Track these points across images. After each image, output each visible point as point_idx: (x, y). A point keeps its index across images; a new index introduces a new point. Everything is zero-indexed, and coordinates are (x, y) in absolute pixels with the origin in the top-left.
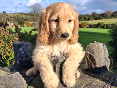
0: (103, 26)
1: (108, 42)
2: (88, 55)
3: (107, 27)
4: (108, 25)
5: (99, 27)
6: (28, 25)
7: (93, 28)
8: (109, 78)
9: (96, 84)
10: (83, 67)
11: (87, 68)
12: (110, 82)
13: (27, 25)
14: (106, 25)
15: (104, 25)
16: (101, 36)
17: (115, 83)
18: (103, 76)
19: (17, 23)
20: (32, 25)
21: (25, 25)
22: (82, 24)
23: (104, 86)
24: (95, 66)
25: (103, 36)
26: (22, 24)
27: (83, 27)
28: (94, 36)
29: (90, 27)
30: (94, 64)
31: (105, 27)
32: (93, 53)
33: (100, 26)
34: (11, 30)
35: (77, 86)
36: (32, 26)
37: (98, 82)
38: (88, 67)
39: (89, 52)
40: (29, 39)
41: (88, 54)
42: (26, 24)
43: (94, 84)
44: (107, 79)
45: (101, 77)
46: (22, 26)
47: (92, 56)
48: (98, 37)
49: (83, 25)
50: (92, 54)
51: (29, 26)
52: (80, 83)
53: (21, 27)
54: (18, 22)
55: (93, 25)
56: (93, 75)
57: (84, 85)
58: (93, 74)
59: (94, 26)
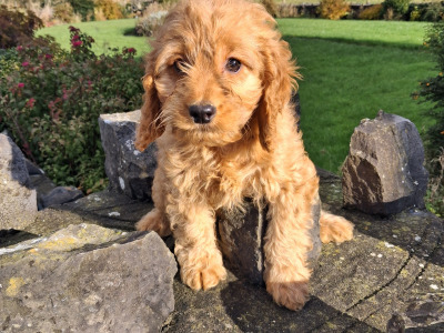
0: (406, 8)
1: (424, 84)
2: (355, 161)
3: (423, 13)
4: (426, 5)
5: (391, 13)
6: (108, 12)
7: (367, 19)
8: (424, 235)
9: (380, 256)
10: (335, 197)
11: (352, 201)
12: (424, 248)
13: (104, 11)
14: (421, 6)
15: (411, 8)
16: (397, 52)
17: (440, 252)
18: (404, 229)
19: (68, 5)
20: (123, 13)
21: (98, 12)
22: (321, 6)
23: (406, 264)
24: (377, 195)
25: (406, 53)
26: (87, 9)
27: (326, 17)
28: (369, 52)
29: (355, 17)
30: (374, 189)
31: (415, 14)
32: (373, 155)
33: (395, 12)
34: (53, 39)
35: (322, 264)
36: (126, 18)
37: (387, 249)
38: (354, 197)
39: (359, 153)
40: (130, 81)
41: (358, 160)
42: (101, 10)
43: (373, 254)
44: (417, 238)
45: (397, 231)
46: (88, 17)
47: (369, 164)
48: (384, 59)
49: (325, 9)
50: (369, 159)
51: (112, 16)
52: (328, 253)
53: (84, 20)
54: (72, 4)
55: (365, 7)
56: (369, 224)
57: (342, 258)
58: (370, 221)
59: (369, 11)
